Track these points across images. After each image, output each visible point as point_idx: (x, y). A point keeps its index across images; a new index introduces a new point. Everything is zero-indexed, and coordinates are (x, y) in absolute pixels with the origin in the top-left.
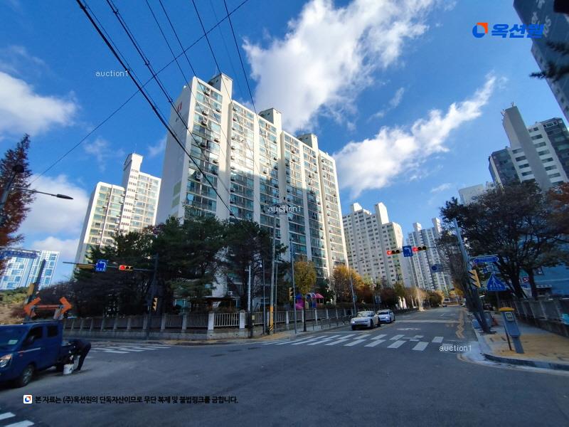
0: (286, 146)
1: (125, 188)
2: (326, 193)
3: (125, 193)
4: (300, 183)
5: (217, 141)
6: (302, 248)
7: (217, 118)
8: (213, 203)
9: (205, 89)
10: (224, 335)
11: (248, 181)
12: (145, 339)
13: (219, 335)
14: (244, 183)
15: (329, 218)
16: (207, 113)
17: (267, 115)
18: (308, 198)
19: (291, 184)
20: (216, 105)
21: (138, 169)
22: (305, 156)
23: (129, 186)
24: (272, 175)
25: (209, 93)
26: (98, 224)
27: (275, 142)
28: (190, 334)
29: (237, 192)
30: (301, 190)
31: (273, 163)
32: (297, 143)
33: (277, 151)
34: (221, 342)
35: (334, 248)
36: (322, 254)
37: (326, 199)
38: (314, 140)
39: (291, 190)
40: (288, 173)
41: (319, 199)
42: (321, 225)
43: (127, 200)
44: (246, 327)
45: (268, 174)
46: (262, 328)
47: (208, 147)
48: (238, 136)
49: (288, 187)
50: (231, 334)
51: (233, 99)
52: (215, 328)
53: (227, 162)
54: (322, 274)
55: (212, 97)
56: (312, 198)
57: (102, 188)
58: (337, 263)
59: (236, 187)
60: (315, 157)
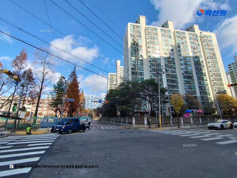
0: (177, 37)
1: (117, 73)
2: (207, 55)
3: (117, 75)
4: (188, 53)
5: (141, 47)
6: (192, 87)
7: (140, 36)
8: (143, 73)
9: (133, 26)
10: (139, 126)
11: (158, 60)
12: (116, 125)
13: (137, 126)
14: (156, 62)
15: (210, 69)
16: (135, 36)
17: (165, 25)
18: (194, 61)
19: (182, 56)
20: (139, 31)
21: (120, 66)
22: (190, 38)
23: (118, 72)
24: (170, 54)
25: (135, 27)
26: (111, 87)
27: (170, 37)
28: (128, 125)
29: (153, 66)
30: (189, 57)
31: (171, 48)
32: (184, 33)
33: (172, 42)
34: (136, 128)
35: (216, 85)
36: (207, 88)
37: (208, 58)
38: (196, 27)
39: (182, 58)
40: (179, 51)
41: (202, 59)
42: (205, 73)
43: (118, 78)
44: (147, 124)
45: (168, 54)
46: (156, 124)
47: (138, 50)
48: (151, 41)
49: (180, 58)
50: (141, 126)
51: (146, 25)
52: (135, 123)
53: (147, 54)
54: (208, 100)
55: (137, 28)
56: (197, 60)
57: (110, 75)
58: (218, 93)
59: (152, 64)
60: (197, 37)
